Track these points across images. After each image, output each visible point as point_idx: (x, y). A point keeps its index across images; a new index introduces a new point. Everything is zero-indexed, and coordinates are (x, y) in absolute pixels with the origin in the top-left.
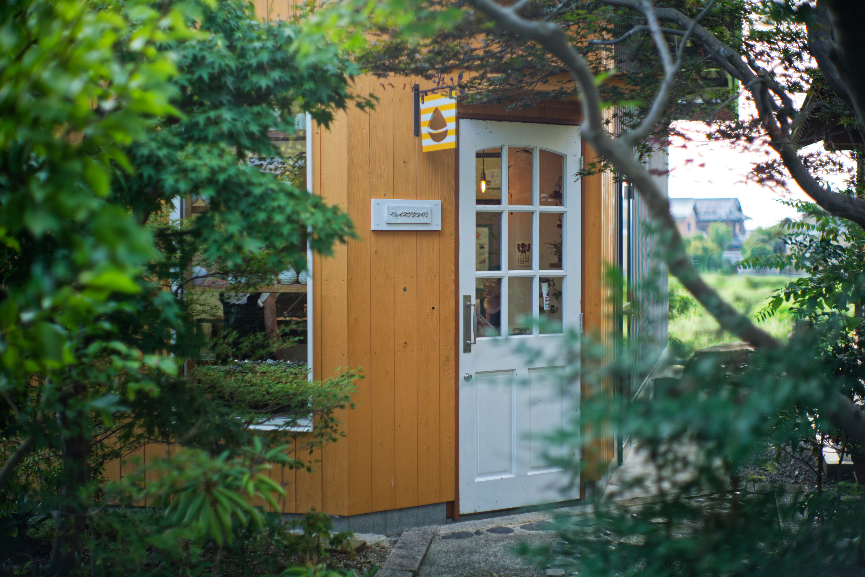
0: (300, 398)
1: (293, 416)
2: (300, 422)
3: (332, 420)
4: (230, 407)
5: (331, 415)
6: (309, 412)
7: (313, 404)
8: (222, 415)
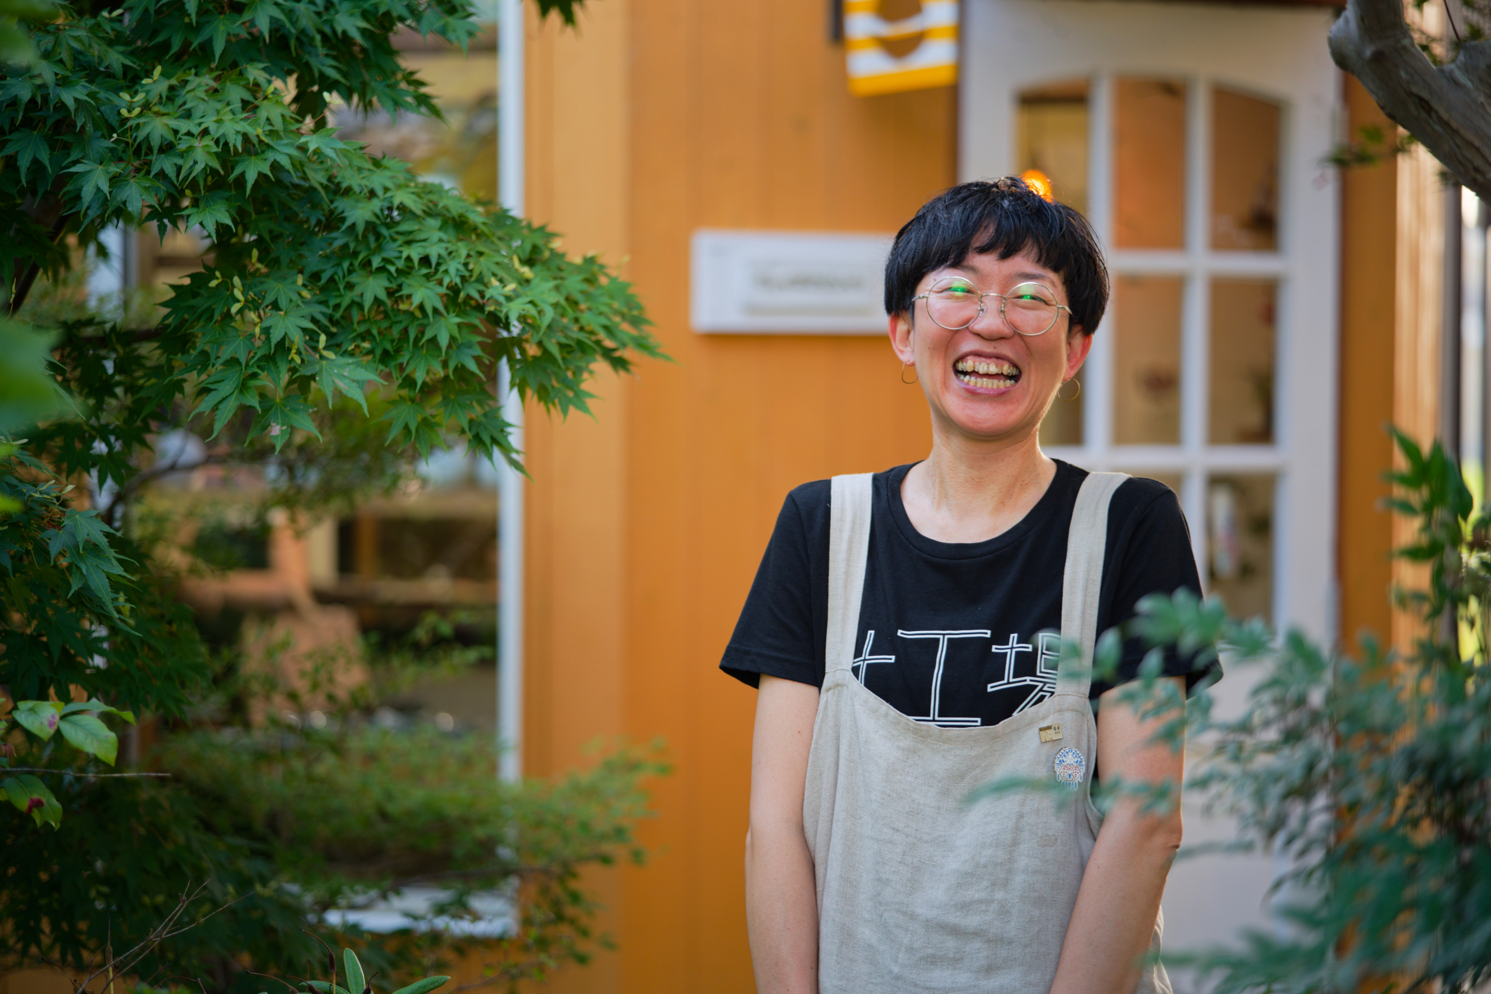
0: (480, 832)
1: (459, 885)
2: (478, 903)
3: (575, 898)
4: (268, 856)
5: (574, 885)
6: (506, 872)
7: (518, 850)
8: (244, 883)
